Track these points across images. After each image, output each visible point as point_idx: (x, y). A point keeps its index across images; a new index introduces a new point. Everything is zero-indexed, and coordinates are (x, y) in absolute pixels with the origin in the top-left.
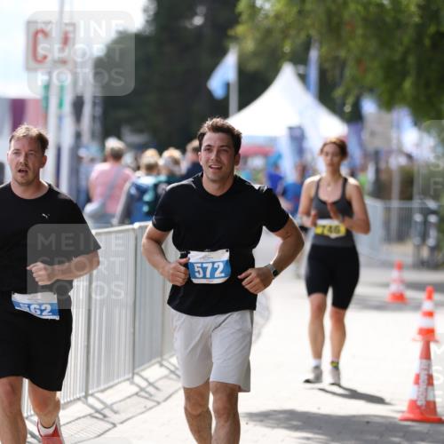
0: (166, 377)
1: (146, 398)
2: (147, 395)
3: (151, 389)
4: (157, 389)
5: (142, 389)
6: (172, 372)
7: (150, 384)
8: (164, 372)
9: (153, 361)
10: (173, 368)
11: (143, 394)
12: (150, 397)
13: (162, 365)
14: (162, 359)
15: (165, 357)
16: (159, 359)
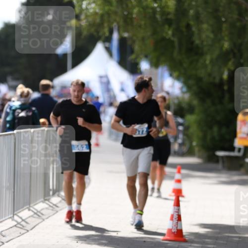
0: (32, 216)
1: (21, 228)
2: (21, 227)
3: (23, 223)
4: (27, 223)
5: (18, 223)
6: (35, 213)
7: (23, 220)
8: (31, 213)
9: (25, 208)
10: (36, 211)
11: (19, 226)
12: (23, 227)
13: (29, 210)
14: (30, 206)
15: (31, 205)
16: (28, 206)
